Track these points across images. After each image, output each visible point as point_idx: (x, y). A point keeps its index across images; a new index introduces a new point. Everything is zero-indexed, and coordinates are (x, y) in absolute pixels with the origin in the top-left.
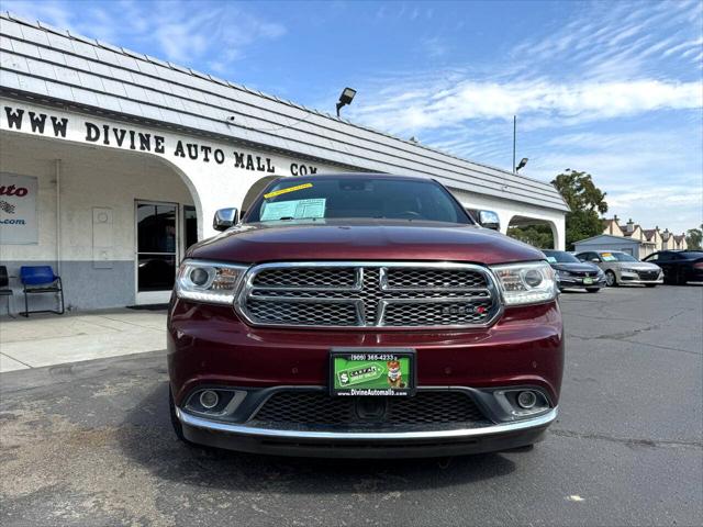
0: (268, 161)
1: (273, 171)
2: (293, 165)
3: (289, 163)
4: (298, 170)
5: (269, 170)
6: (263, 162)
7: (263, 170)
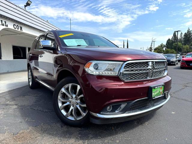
0: (5, 22)
1: (7, 26)
2: (14, 25)
3: (13, 24)
4: (16, 27)
5: (6, 26)
6: (3, 22)
7: (4, 25)
